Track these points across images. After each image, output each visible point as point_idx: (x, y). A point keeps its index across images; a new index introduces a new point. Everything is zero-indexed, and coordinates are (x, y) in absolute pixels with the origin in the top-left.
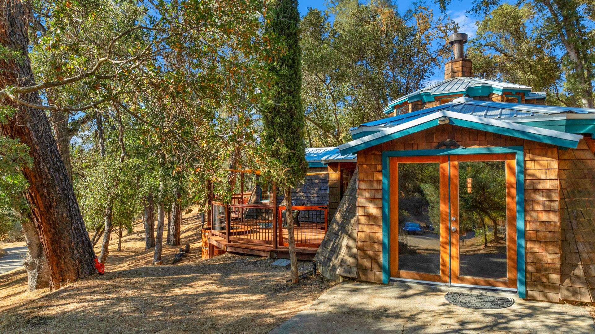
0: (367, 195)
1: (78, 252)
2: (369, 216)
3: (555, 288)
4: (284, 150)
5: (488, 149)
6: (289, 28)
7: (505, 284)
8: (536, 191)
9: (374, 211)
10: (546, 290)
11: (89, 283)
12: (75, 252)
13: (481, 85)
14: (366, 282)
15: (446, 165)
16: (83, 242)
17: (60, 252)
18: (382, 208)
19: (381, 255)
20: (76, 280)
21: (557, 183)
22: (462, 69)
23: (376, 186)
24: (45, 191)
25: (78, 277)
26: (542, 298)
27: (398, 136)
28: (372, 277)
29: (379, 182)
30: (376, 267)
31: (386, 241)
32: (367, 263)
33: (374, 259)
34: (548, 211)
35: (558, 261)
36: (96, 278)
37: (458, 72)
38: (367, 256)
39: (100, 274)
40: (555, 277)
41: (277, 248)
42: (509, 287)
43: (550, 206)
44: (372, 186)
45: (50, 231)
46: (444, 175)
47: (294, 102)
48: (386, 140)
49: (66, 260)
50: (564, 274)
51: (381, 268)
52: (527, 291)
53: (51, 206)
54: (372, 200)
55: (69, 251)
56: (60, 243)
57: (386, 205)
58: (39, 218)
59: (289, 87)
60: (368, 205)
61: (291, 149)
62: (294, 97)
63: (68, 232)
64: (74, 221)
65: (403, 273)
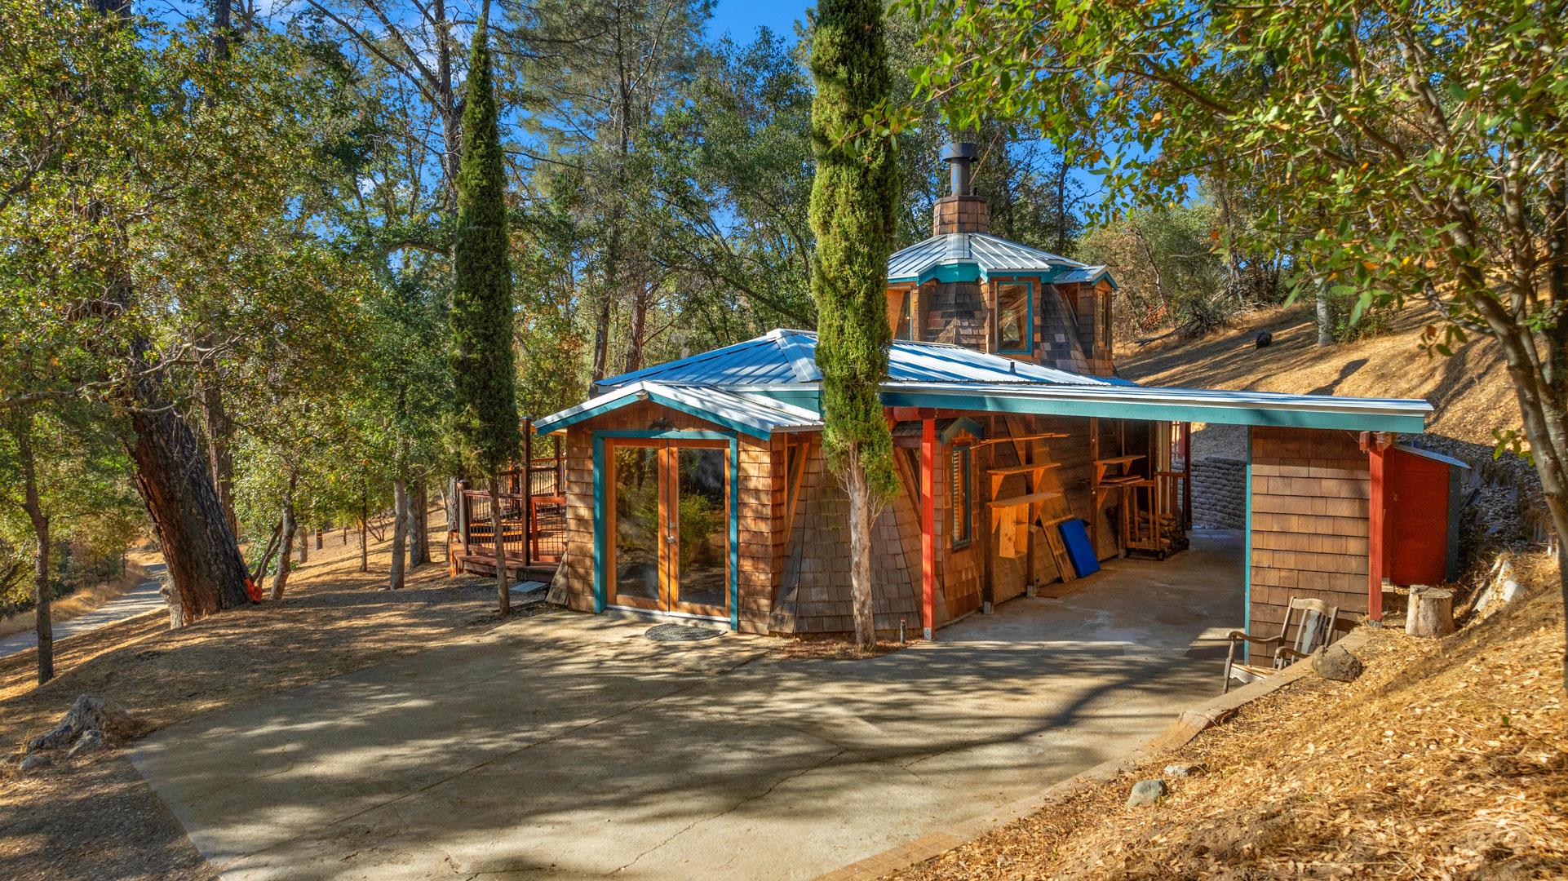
0: (576, 490)
1: (219, 568)
2: (580, 520)
3: (761, 616)
4: (476, 423)
5: (701, 434)
6: (484, 240)
7: (722, 613)
8: (748, 490)
9: (584, 512)
10: (756, 620)
11: (235, 614)
12: (214, 568)
13: (956, 261)
14: (578, 611)
15: (663, 453)
16: (226, 553)
17: (192, 568)
18: (592, 509)
19: (593, 573)
20: (218, 611)
21: (769, 481)
22: (959, 218)
23: (587, 478)
24: (163, 475)
25: (220, 607)
26: (750, 630)
27: (596, 413)
28: (583, 605)
29: (590, 472)
30: (587, 589)
31: (598, 555)
32: (577, 585)
33: (584, 579)
34: (759, 517)
35: (768, 583)
36: (248, 608)
37: (951, 223)
38: (577, 575)
39: (255, 603)
40: (764, 602)
41: (528, 563)
42: (724, 615)
43: (761, 513)
44: (583, 477)
45: (174, 536)
46: (662, 466)
47: (492, 352)
48: (584, 418)
49: (201, 581)
50: (774, 599)
51: (593, 592)
52: (739, 621)
53: (172, 498)
54: (582, 497)
55: (205, 567)
56: (190, 555)
57: (598, 505)
58: (157, 516)
59: (485, 329)
60: (578, 504)
61: (489, 421)
62: (494, 343)
63: (201, 537)
64: (210, 520)
65: (620, 598)
